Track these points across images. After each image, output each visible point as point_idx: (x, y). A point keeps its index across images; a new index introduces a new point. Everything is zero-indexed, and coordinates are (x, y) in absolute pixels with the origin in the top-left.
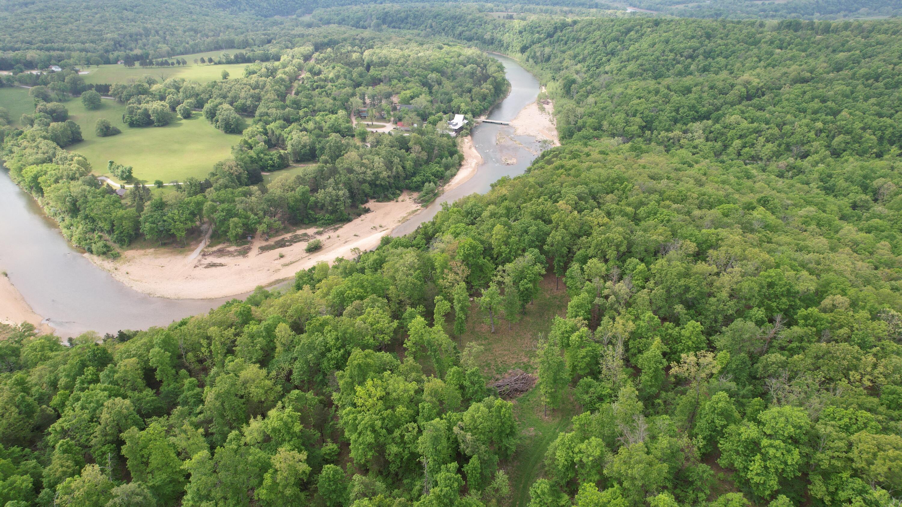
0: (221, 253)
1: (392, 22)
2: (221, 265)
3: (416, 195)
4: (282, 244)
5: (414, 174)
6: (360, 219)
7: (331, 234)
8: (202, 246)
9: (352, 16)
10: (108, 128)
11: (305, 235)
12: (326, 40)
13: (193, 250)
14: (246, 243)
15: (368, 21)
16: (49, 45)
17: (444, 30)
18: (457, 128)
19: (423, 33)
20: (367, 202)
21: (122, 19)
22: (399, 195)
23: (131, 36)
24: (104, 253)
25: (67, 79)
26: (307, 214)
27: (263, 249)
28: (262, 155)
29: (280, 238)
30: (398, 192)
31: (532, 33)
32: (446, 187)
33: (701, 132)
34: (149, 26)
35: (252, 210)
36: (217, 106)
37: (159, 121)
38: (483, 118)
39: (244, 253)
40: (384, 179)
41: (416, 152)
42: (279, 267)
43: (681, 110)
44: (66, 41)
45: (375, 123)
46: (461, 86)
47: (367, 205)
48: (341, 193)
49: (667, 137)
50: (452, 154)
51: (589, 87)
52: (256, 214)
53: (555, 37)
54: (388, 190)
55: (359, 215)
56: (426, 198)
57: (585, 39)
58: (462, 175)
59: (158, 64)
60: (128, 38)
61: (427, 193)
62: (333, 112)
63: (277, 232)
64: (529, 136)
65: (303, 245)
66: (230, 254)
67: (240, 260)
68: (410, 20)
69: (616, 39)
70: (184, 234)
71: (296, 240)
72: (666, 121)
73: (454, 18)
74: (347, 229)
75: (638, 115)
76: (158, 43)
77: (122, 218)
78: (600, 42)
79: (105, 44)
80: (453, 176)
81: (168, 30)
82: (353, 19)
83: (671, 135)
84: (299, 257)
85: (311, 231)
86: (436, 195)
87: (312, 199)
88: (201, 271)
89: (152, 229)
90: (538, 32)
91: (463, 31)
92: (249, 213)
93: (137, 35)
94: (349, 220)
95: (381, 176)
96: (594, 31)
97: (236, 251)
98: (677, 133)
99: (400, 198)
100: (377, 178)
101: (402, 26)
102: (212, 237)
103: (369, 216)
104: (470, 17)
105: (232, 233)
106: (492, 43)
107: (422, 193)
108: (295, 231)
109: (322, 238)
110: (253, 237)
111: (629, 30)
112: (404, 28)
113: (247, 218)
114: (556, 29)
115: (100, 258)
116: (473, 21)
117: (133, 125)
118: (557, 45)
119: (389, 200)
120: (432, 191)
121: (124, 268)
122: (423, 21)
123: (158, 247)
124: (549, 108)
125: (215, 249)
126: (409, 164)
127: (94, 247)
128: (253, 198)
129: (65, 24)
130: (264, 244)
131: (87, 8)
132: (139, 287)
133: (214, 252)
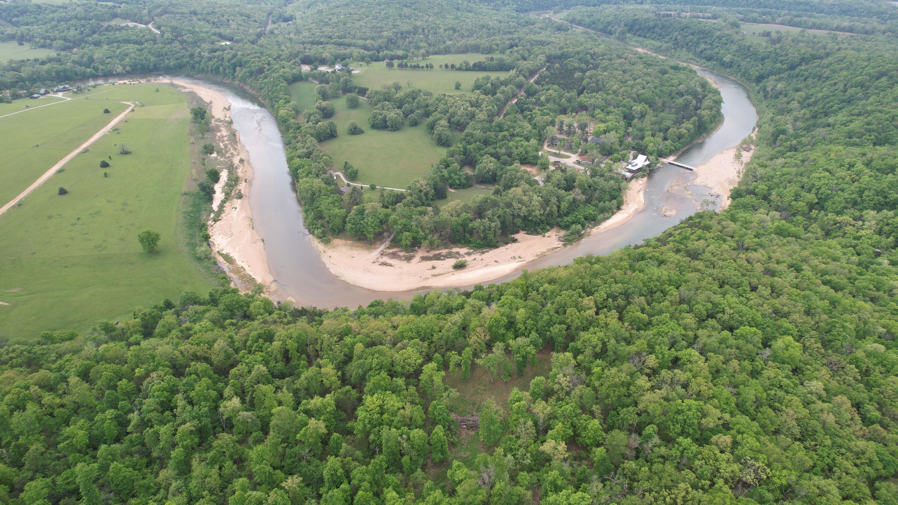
0: (394, 256)
1: (638, 30)
2: (391, 265)
3: (563, 233)
4: (437, 258)
5: (567, 214)
6: (506, 247)
7: (478, 256)
8: (382, 247)
9: (602, 19)
10: (355, 128)
11: (458, 253)
12: (559, 52)
13: (376, 249)
14: (413, 251)
15: (616, 27)
16: (342, 40)
17: (687, 44)
18: (634, 168)
19: (665, 45)
20: (518, 232)
21: (400, 15)
22: (548, 230)
23: (402, 34)
24: (320, 238)
25: (342, 80)
26: (464, 236)
27: (424, 259)
28: (453, 175)
29: (438, 252)
30: (548, 227)
31: (775, 62)
32: (595, 230)
33: (874, 222)
34: (419, 23)
35: (422, 227)
36: (436, 121)
37: (392, 127)
38: (671, 159)
39: (409, 259)
40: (536, 216)
41: (577, 194)
42: (429, 276)
43: (866, 193)
44: (354, 37)
45: (562, 152)
46: (660, 123)
47: (516, 236)
48: (493, 225)
49: (834, 220)
50: (614, 198)
51: (794, 142)
52: (424, 232)
53: (797, 71)
54: (539, 224)
55: (507, 243)
56: (571, 238)
57: (827, 78)
58: (617, 218)
59: (411, 67)
60: (399, 35)
61: (572, 234)
62: (527, 139)
63: (438, 247)
64: (706, 187)
65: (452, 262)
66: (399, 257)
67: (404, 264)
68: (656, 29)
69: (862, 85)
70: (372, 236)
71: (449, 256)
72: (840, 202)
73: (701, 32)
74: (492, 254)
75: (814, 191)
76: (421, 41)
77: (335, 216)
78: (841, 86)
79: (380, 41)
80: (605, 219)
81: (432, 28)
82: (602, 23)
83: (839, 219)
84: (446, 270)
85: (463, 251)
86: (581, 236)
87: (471, 225)
88: (376, 267)
89: (352, 228)
90: (781, 62)
91: (705, 49)
92: (419, 230)
93: (407, 32)
94: (496, 247)
95: (534, 214)
96: (842, 69)
97: (404, 256)
98: (846, 218)
99: (547, 234)
100: (530, 215)
101: (648, 35)
102: (392, 241)
103: (514, 245)
104: (718, 33)
105: (403, 243)
106: (731, 66)
107: (568, 232)
108: (452, 248)
109: (468, 258)
110: (419, 247)
111: (882, 75)
112: (649, 37)
113: (417, 232)
114: (803, 59)
115: (318, 240)
116: (720, 38)
117: (374, 126)
118: (794, 80)
119: (538, 234)
120: (578, 232)
121: (330, 252)
122: (670, 33)
123: (356, 240)
124: (747, 156)
125: (391, 251)
126: (564, 205)
127: (316, 232)
128: (426, 218)
129: (358, 20)
130: (426, 254)
131: (379, 4)
132: (333, 270)
133: (389, 254)
